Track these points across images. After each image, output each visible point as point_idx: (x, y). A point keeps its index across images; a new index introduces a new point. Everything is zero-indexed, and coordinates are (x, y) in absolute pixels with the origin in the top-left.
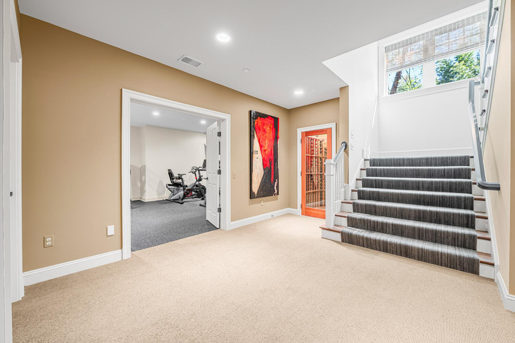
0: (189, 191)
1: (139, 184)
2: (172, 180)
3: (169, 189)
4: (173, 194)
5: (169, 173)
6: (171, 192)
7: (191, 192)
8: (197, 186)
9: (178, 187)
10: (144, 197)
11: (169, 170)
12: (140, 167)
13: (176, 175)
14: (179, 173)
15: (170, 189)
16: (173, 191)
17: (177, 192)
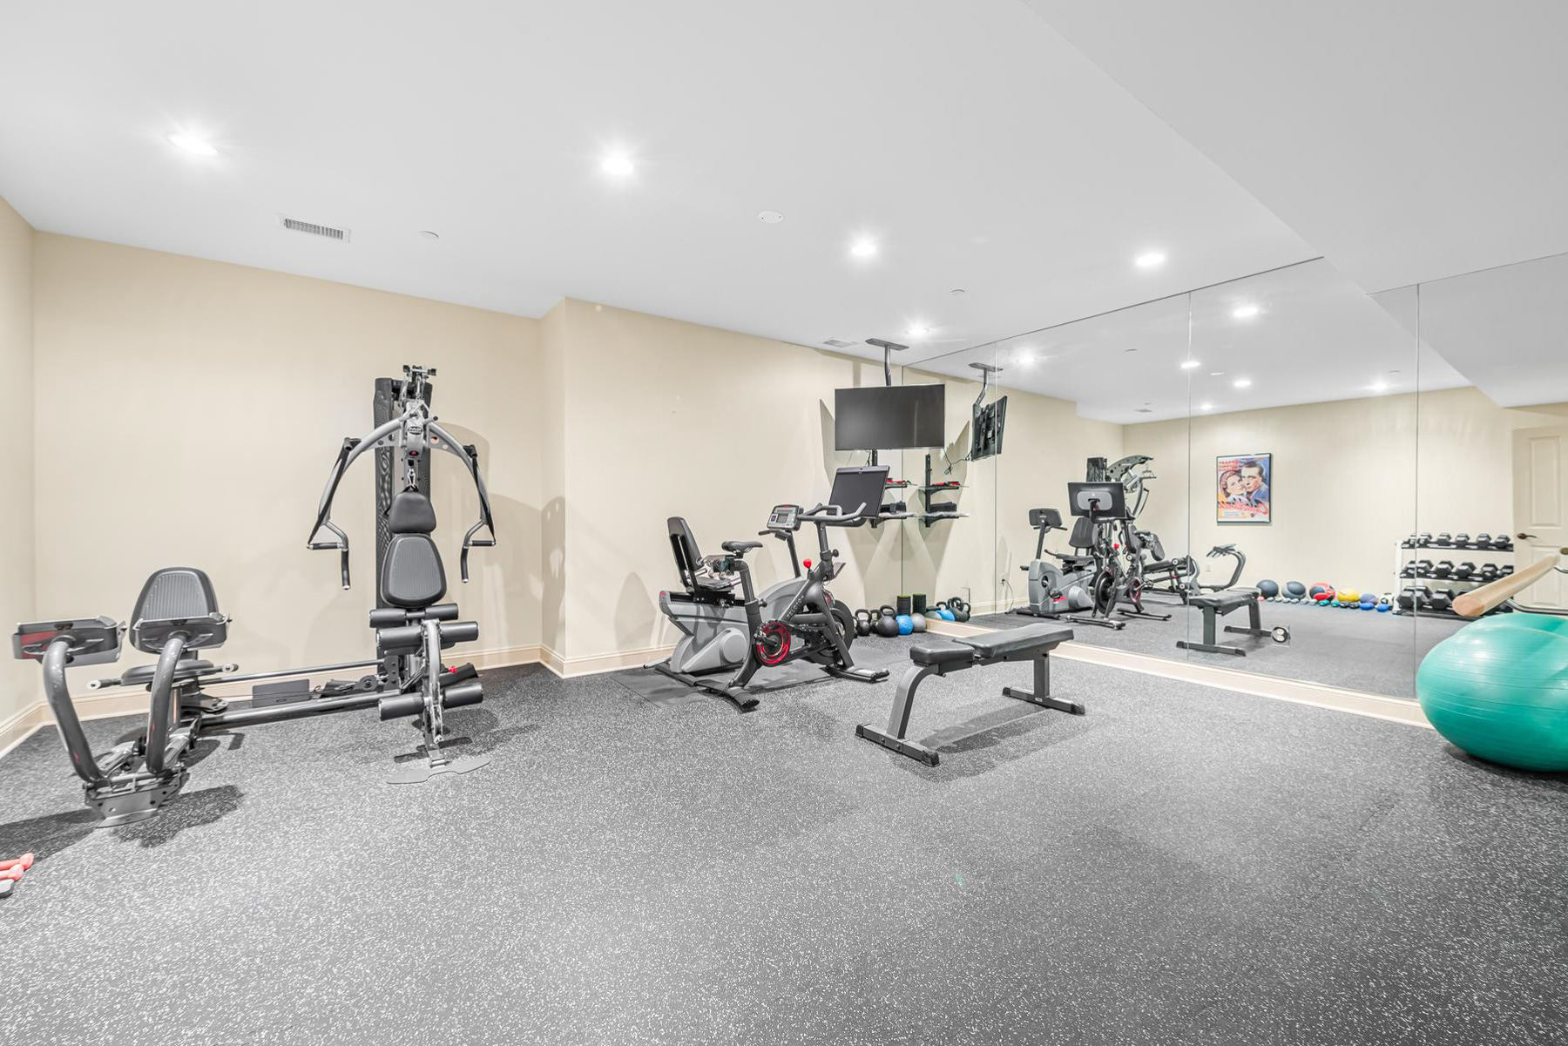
0: (778, 634)
1: (537, 589)
2: (687, 573)
3: (676, 616)
4: (694, 641)
5: (674, 538)
6: (683, 634)
7: (788, 642)
8: (814, 607)
9: (718, 604)
10: (556, 654)
11: (675, 522)
12: (540, 508)
13: (708, 547)
14: (728, 540)
15: (680, 619)
16: (692, 631)
17: (713, 631)
